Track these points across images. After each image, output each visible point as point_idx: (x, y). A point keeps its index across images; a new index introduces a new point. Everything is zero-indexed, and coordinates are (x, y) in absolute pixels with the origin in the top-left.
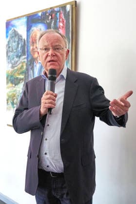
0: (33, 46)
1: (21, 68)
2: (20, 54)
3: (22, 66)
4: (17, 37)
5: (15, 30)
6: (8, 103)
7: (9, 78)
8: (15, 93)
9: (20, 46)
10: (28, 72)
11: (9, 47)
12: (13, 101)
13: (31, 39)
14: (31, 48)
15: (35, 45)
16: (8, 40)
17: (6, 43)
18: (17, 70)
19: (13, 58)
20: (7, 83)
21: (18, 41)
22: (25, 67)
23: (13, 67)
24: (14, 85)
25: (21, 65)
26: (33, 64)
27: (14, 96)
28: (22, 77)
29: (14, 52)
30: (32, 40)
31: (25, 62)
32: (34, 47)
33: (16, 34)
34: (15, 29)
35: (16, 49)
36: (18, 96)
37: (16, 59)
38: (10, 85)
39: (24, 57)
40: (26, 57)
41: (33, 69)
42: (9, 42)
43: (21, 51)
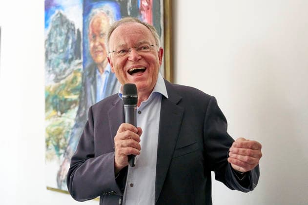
0: (95, 41)
1: (72, 82)
2: (70, 57)
3: (75, 78)
4: (65, 26)
5: (61, 14)
6: (47, 146)
7: (50, 100)
8: (61, 128)
9: (70, 41)
10: (85, 90)
11: (51, 44)
12: (58, 143)
13: (91, 29)
14: (92, 45)
15: (98, 39)
16: (48, 31)
17: (46, 37)
18: (66, 84)
19: (58, 64)
20: (47, 109)
21: (67, 34)
22: (80, 79)
23: (57, 80)
24: (59, 113)
25: (71, 76)
26: (95, 73)
27: (60, 133)
28: (74, 97)
29: (60, 53)
30: (93, 32)
31: (79, 70)
32: (97, 44)
33: (63, 21)
34: (62, 12)
35: (63, 48)
36: (68, 132)
37: (63, 66)
38: (52, 112)
39: (77, 61)
40: (82, 60)
41: (94, 82)
42: (50, 35)
43: (72, 51)
